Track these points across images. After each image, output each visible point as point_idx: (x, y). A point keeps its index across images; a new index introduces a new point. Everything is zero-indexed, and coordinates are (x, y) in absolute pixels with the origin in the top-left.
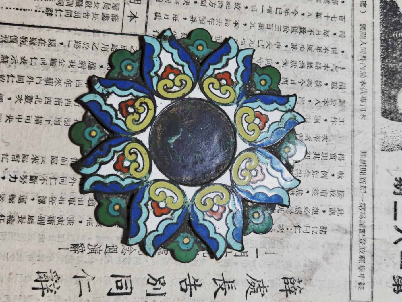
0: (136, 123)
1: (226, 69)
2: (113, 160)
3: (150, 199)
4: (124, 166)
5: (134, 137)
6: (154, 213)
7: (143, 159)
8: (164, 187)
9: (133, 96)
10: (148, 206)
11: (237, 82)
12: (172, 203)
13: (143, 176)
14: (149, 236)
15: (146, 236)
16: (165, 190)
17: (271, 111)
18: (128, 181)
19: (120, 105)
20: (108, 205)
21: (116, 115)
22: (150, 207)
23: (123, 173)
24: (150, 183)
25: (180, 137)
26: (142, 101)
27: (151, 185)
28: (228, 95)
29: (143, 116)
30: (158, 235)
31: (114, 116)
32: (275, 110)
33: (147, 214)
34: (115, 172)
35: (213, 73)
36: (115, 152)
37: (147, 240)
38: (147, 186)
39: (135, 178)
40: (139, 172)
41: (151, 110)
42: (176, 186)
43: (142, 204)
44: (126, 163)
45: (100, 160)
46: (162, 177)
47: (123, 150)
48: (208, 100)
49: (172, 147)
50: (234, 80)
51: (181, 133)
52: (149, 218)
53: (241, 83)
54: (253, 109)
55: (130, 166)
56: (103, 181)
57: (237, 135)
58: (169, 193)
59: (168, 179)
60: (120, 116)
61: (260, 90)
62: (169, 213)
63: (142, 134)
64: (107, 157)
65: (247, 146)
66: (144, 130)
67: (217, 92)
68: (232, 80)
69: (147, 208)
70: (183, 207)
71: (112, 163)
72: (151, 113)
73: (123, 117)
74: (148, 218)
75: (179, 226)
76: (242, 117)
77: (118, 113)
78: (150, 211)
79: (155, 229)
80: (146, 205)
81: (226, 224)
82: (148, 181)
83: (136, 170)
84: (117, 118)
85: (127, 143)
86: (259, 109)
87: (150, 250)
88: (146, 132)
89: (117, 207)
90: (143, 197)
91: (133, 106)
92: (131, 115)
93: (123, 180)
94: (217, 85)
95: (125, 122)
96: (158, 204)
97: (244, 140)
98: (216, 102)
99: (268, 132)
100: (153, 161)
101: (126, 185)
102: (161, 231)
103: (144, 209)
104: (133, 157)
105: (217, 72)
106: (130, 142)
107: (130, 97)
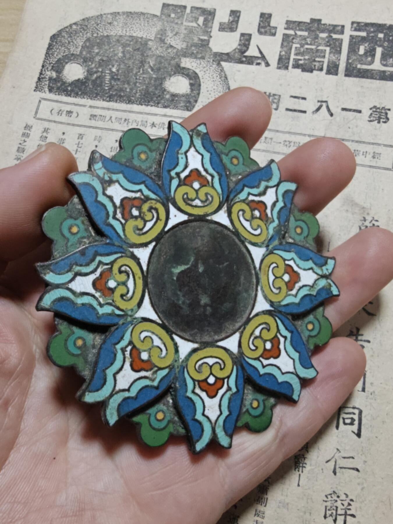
0: (138, 232)
1: (262, 199)
2: (95, 273)
3: (131, 343)
4: (107, 286)
5: (131, 250)
6: (131, 365)
7: (135, 284)
8: (152, 330)
9: (143, 194)
10: (126, 353)
11: (272, 220)
12: (159, 357)
13: (129, 308)
14: (115, 396)
15: (111, 395)
16: (154, 337)
17: (305, 270)
18: (108, 309)
19: (122, 200)
20: (69, 336)
21: (115, 213)
22: (127, 354)
23: (104, 295)
24: (135, 320)
25: (188, 269)
26: (152, 205)
27: (136, 323)
28: (258, 232)
29: (149, 225)
30: (128, 398)
31: (111, 214)
32: (309, 269)
33: (122, 363)
34: (92, 291)
35: (247, 198)
36: (100, 263)
37: (111, 400)
38: (131, 323)
39: (118, 308)
40: (124, 300)
41: (161, 220)
42: (169, 334)
43: (119, 347)
44: (112, 284)
45: (77, 269)
46: (154, 316)
47: (112, 263)
48: (234, 230)
49: (175, 278)
50: (269, 215)
51: (190, 263)
52: (123, 369)
53: (276, 222)
54: (285, 260)
55: (115, 288)
56: (73, 300)
57: (259, 288)
58: (157, 342)
59: (161, 322)
60: (119, 216)
61: (293, 239)
62: (151, 370)
63: (141, 249)
64: (88, 267)
65: (267, 307)
66: (145, 245)
67: (247, 224)
68: (267, 215)
69: (124, 355)
70: (171, 367)
71: (92, 277)
72: (160, 225)
73: (123, 218)
74: (121, 369)
75: (159, 392)
76: (269, 267)
77: (118, 211)
78: (127, 360)
79: (127, 388)
80: (123, 350)
81: (220, 406)
82: (134, 317)
83: (122, 296)
84: (114, 218)
85: (119, 255)
86: (291, 263)
87: (111, 417)
88: (147, 248)
89: (80, 343)
90: (122, 338)
91: (139, 208)
92: (134, 219)
93: (101, 306)
94: (248, 215)
95: (123, 226)
96: (140, 353)
97: (265, 297)
98: (243, 237)
99: (296, 296)
100: (147, 291)
101: (103, 314)
102: (133, 393)
103: (120, 356)
104: (123, 277)
105: (251, 198)
106: (123, 255)
107: (138, 195)
